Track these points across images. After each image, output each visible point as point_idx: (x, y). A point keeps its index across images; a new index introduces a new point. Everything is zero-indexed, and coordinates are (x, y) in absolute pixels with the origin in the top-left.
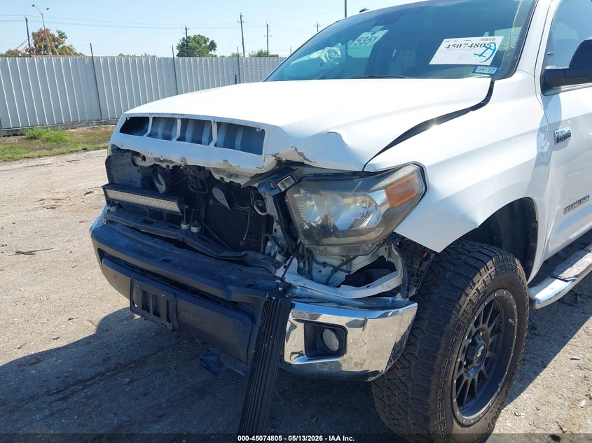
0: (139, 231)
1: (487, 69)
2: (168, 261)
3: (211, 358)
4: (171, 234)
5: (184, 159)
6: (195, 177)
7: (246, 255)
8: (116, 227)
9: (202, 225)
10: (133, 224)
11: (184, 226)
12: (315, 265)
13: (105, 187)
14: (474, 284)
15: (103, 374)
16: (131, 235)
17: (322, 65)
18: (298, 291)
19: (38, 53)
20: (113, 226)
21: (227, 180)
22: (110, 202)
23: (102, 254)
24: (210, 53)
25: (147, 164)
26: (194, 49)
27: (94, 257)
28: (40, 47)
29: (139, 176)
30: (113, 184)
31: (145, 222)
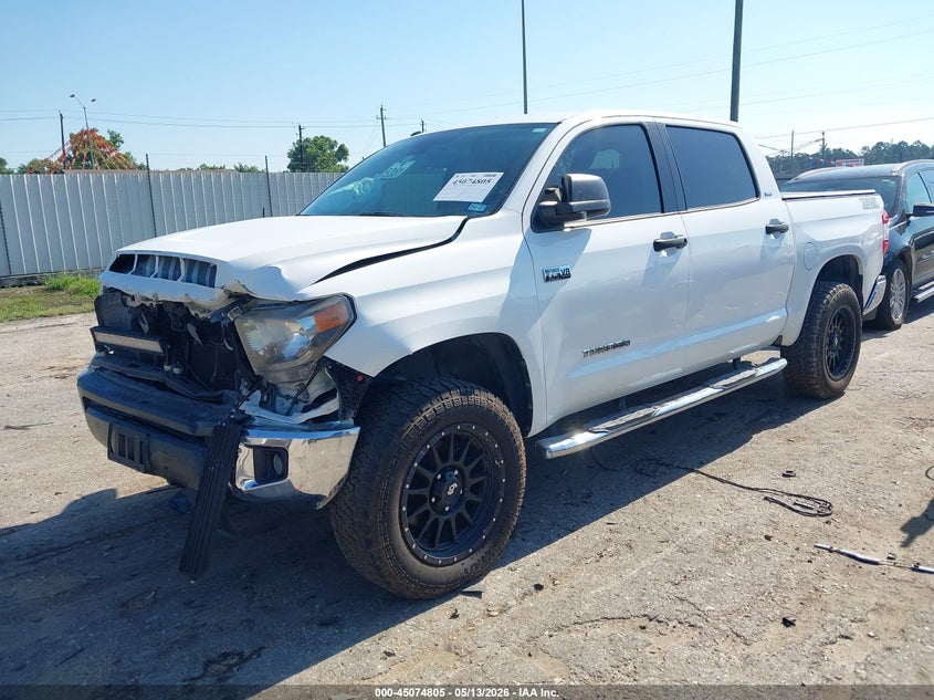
0: (125, 375)
1: (479, 206)
2: (146, 402)
3: (181, 500)
4: (154, 376)
5: (155, 295)
6: (175, 315)
7: (222, 395)
8: (105, 374)
9: (184, 365)
10: (120, 369)
11: (167, 368)
12: (278, 398)
13: (93, 330)
14: (422, 412)
15: (82, 542)
16: (117, 381)
17: (354, 197)
18: (257, 422)
19: (78, 166)
20: (101, 373)
21: (201, 316)
22: (99, 346)
23: (87, 403)
24: (339, 163)
25: (136, 304)
26: (314, 158)
27: (79, 407)
28: (81, 155)
29: (129, 317)
30: (103, 327)
31: (133, 366)
